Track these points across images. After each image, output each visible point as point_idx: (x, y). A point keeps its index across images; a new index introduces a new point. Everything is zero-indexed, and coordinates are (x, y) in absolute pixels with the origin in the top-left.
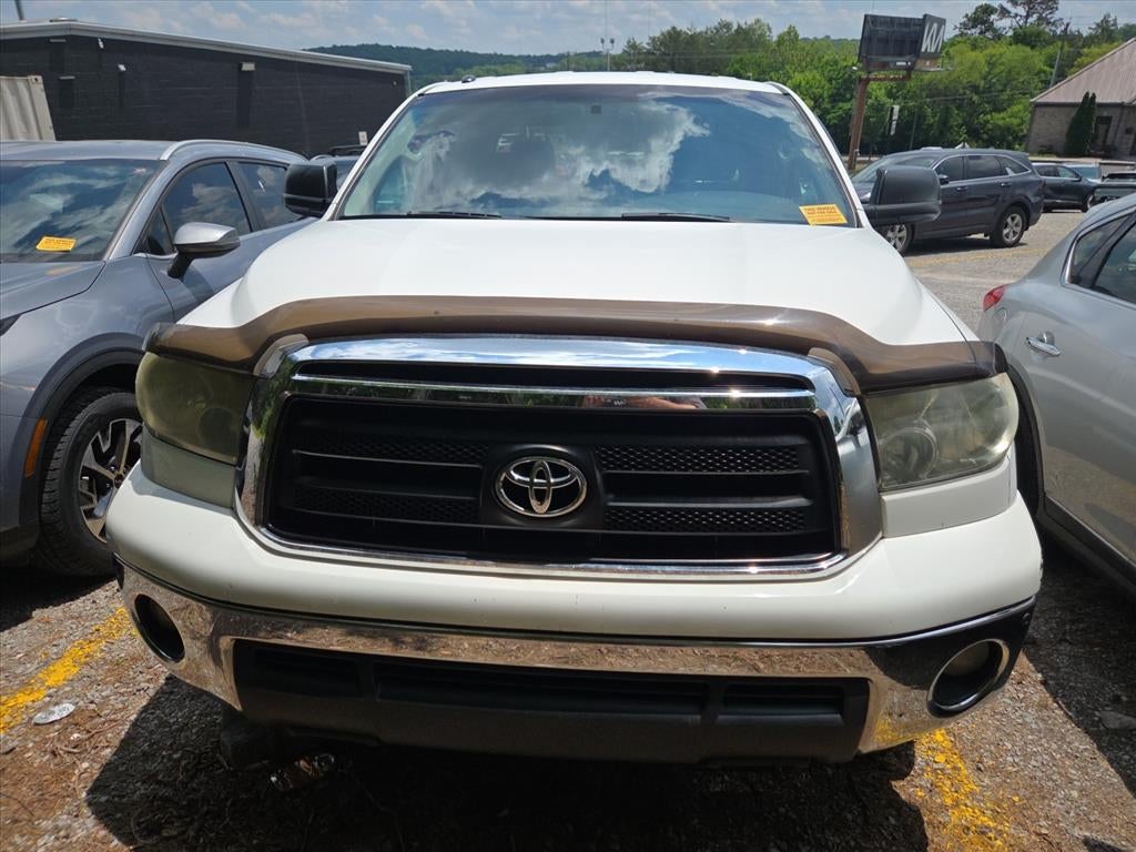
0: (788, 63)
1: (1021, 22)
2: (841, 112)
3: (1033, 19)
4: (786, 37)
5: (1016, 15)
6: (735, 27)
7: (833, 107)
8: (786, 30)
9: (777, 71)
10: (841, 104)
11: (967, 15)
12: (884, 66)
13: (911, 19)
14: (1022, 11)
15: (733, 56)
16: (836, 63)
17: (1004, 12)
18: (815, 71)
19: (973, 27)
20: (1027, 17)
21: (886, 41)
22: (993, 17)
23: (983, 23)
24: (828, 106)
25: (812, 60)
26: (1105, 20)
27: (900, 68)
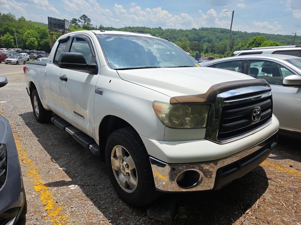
0: (24, 27)
1: (84, 24)
2: (44, 42)
3: (86, 23)
4: (21, 20)
5: (82, 22)
6: (3, 14)
7: (41, 40)
8: (21, 17)
9: (21, 29)
10: (43, 40)
11: (71, 20)
12: (56, 31)
13: (60, 20)
14: (83, 21)
15: (4, 23)
16: (39, 28)
17: (79, 21)
18: (33, 30)
19: (73, 23)
20: (85, 23)
21: (55, 24)
22: (77, 22)
23: (75, 23)
24: (40, 40)
25: (31, 27)
26: (101, 26)
27: (60, 32)
